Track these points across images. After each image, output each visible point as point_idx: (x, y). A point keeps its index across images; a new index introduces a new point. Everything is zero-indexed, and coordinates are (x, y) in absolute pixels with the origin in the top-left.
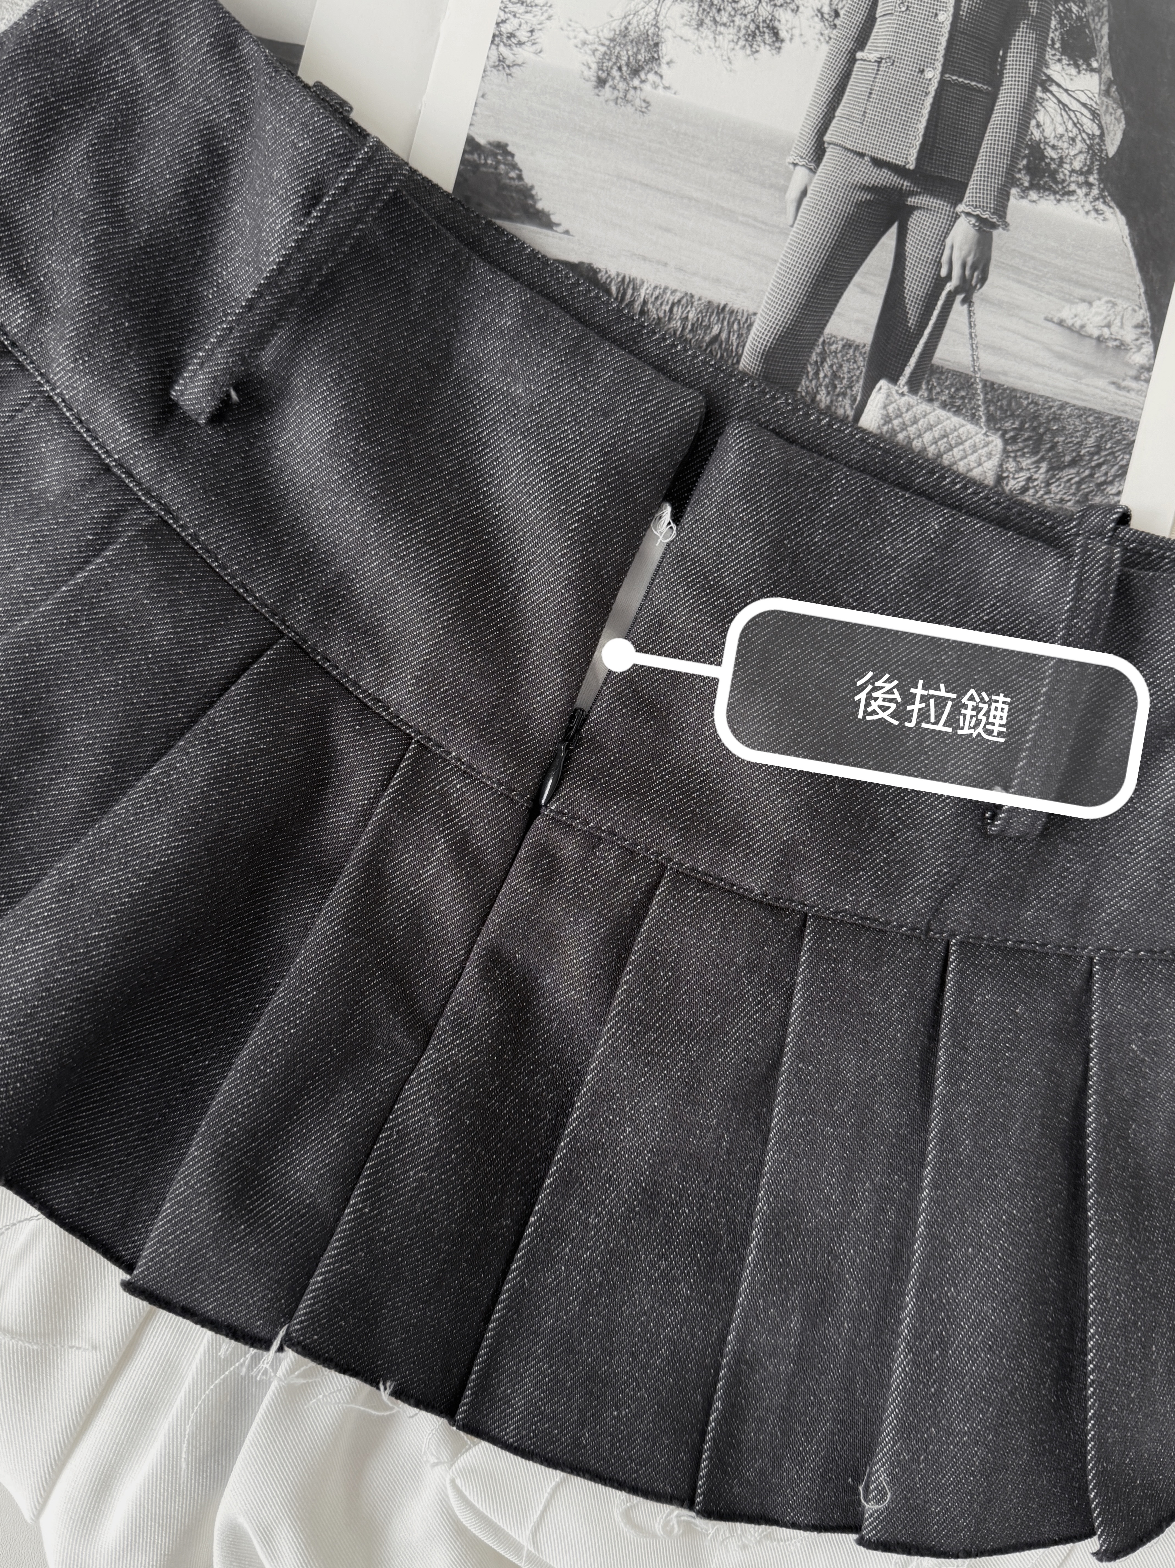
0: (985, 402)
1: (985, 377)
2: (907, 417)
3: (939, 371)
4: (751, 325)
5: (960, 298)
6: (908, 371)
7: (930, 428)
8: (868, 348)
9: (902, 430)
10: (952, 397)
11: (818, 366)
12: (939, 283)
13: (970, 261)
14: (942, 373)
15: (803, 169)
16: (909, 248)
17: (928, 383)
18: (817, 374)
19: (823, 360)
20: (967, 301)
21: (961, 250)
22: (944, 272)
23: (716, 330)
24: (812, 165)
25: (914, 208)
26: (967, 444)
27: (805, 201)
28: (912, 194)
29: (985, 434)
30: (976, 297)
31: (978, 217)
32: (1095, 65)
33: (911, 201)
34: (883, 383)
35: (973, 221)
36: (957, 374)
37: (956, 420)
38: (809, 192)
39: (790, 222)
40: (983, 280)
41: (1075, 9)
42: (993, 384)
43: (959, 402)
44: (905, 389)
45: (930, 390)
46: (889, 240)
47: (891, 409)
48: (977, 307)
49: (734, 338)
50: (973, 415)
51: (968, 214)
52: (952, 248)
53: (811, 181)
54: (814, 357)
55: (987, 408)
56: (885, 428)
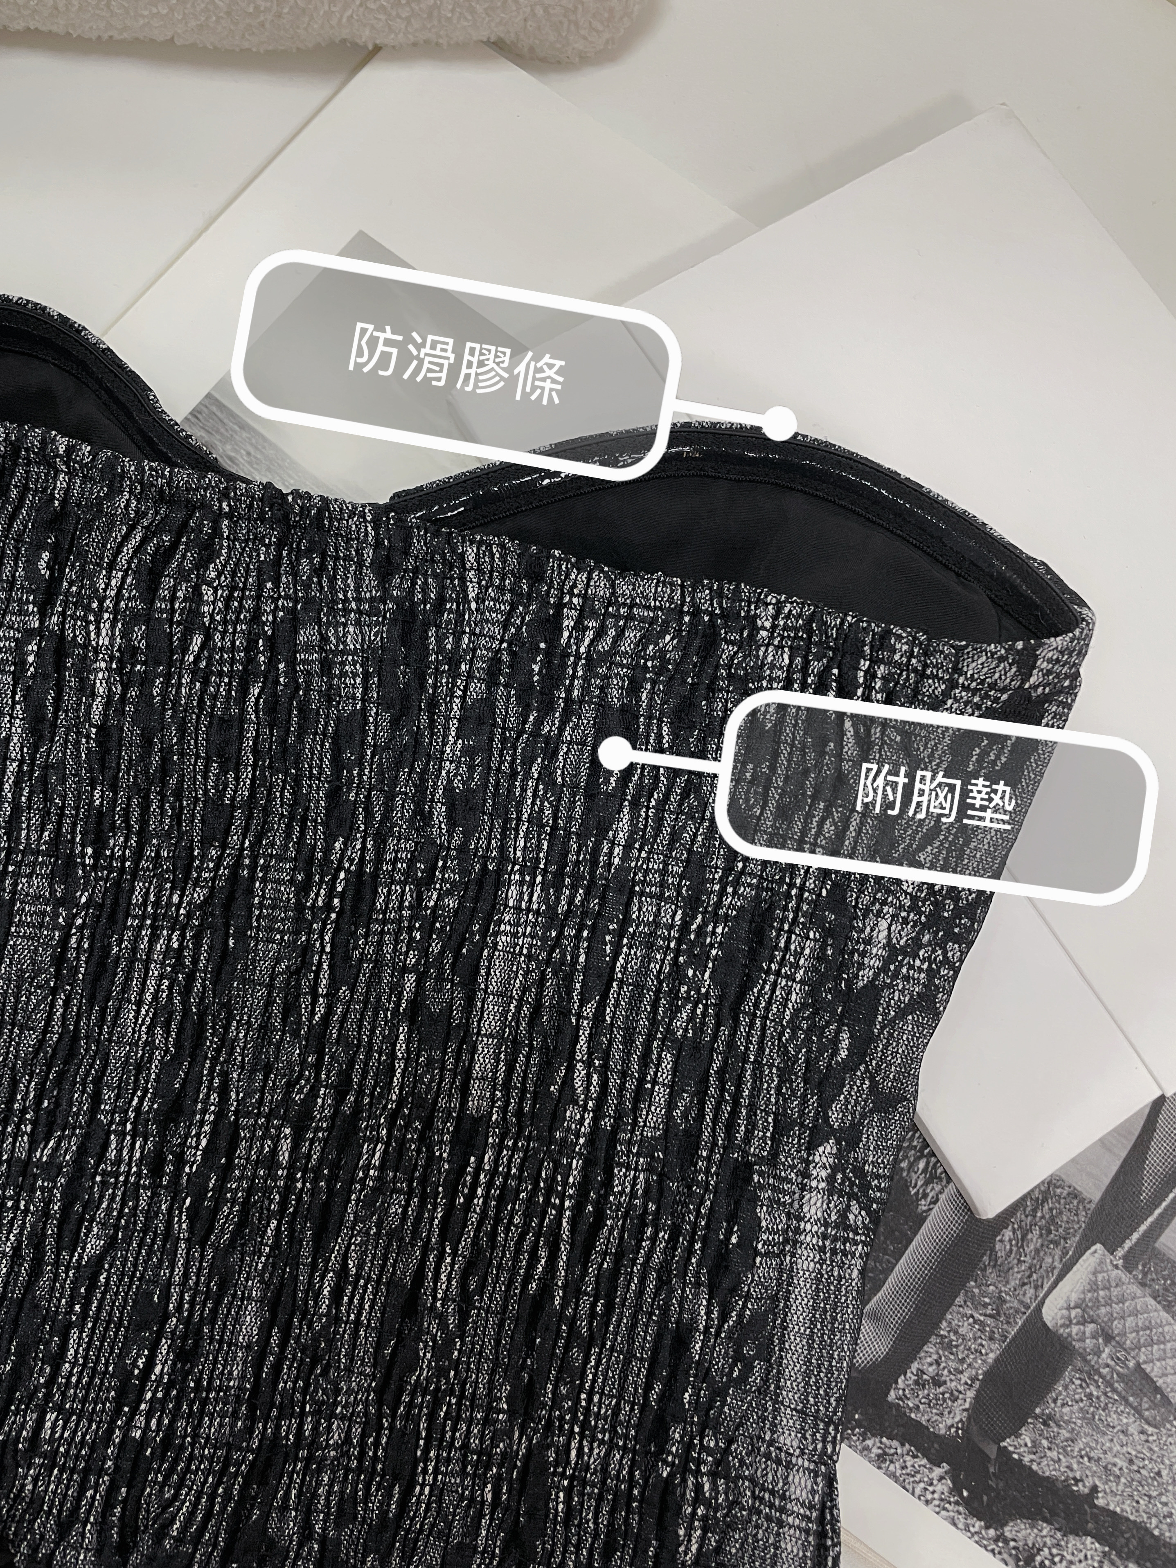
2: (1115, 1292)
8: (1094, 1207)
9: (1106, 1305)
10: (1166, 1289)
34: (1098, 1246)
37: (1163, 1314)
45: (1145, 1274)
47: (1100, 1277)
56: (1090, 1295)
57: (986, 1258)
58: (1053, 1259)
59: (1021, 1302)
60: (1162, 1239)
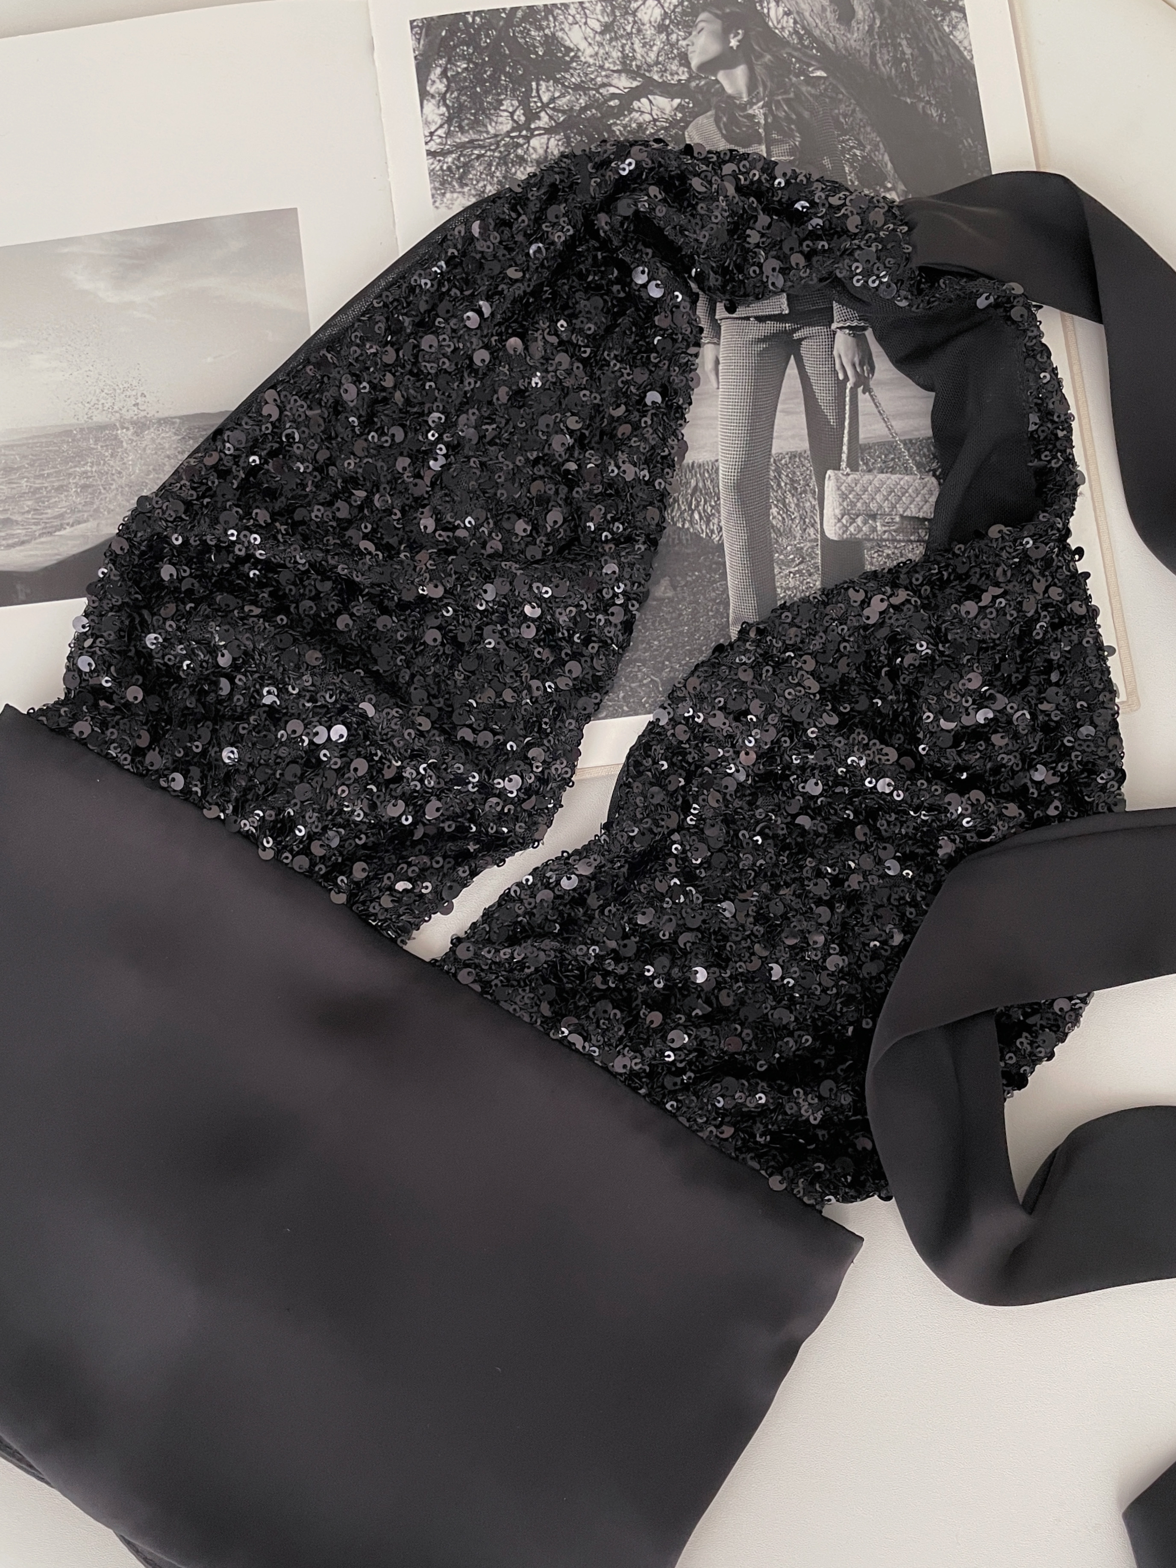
0: (910, 456)
1: (902, 438)
2: (858, 489)
3: (868, 447)
4: (717, 469)
5: (860, 389)
6: (844, 456)
7: (878, 490)
8: (808, 452)
9: (858, 500)
10: (885, 462)
11: (778, 479)
12: (841, 385)
13: (857, 360)
14: (870, 448)
15: (710, 346)
16: (809, 370)
17: (863, 460)
18: (779, 485)
19: (780, 474)
20: (867, 390)
21: (846, 355)
22: (841, 377)
23: (693, 483)
24: (715, 340)
25: (800, 340)
26: (910, 491)
27: (720, 367)
28: (795, 331)
29: (921, 478)
30: (871, 382)
31: (849, 327)
32: (889, 185)
33: (796, 336)
34: (829, 472)
35: (847, 331)
36: (880, 444)
37: (893, 477)
38: (721, 360)
39: (715, 386)
40: (872, 370)
41: (858, 153)
42: (911, 440)
43: (891, 464)
44: (848, 470)
45: (866, 464)
46: (792, 370)
47: (843, 488)
48: (876, 391)
49: (708, 483)
50: (906, 468)
51: (841, 328)
52: (840, 356)
53: (718, 351)
54: (772, 474)
55: (914, 459)
56: (845, 504)
57: (773, 535)
58: (810, 501)
59: (810, 541)
60: (862, 436)
